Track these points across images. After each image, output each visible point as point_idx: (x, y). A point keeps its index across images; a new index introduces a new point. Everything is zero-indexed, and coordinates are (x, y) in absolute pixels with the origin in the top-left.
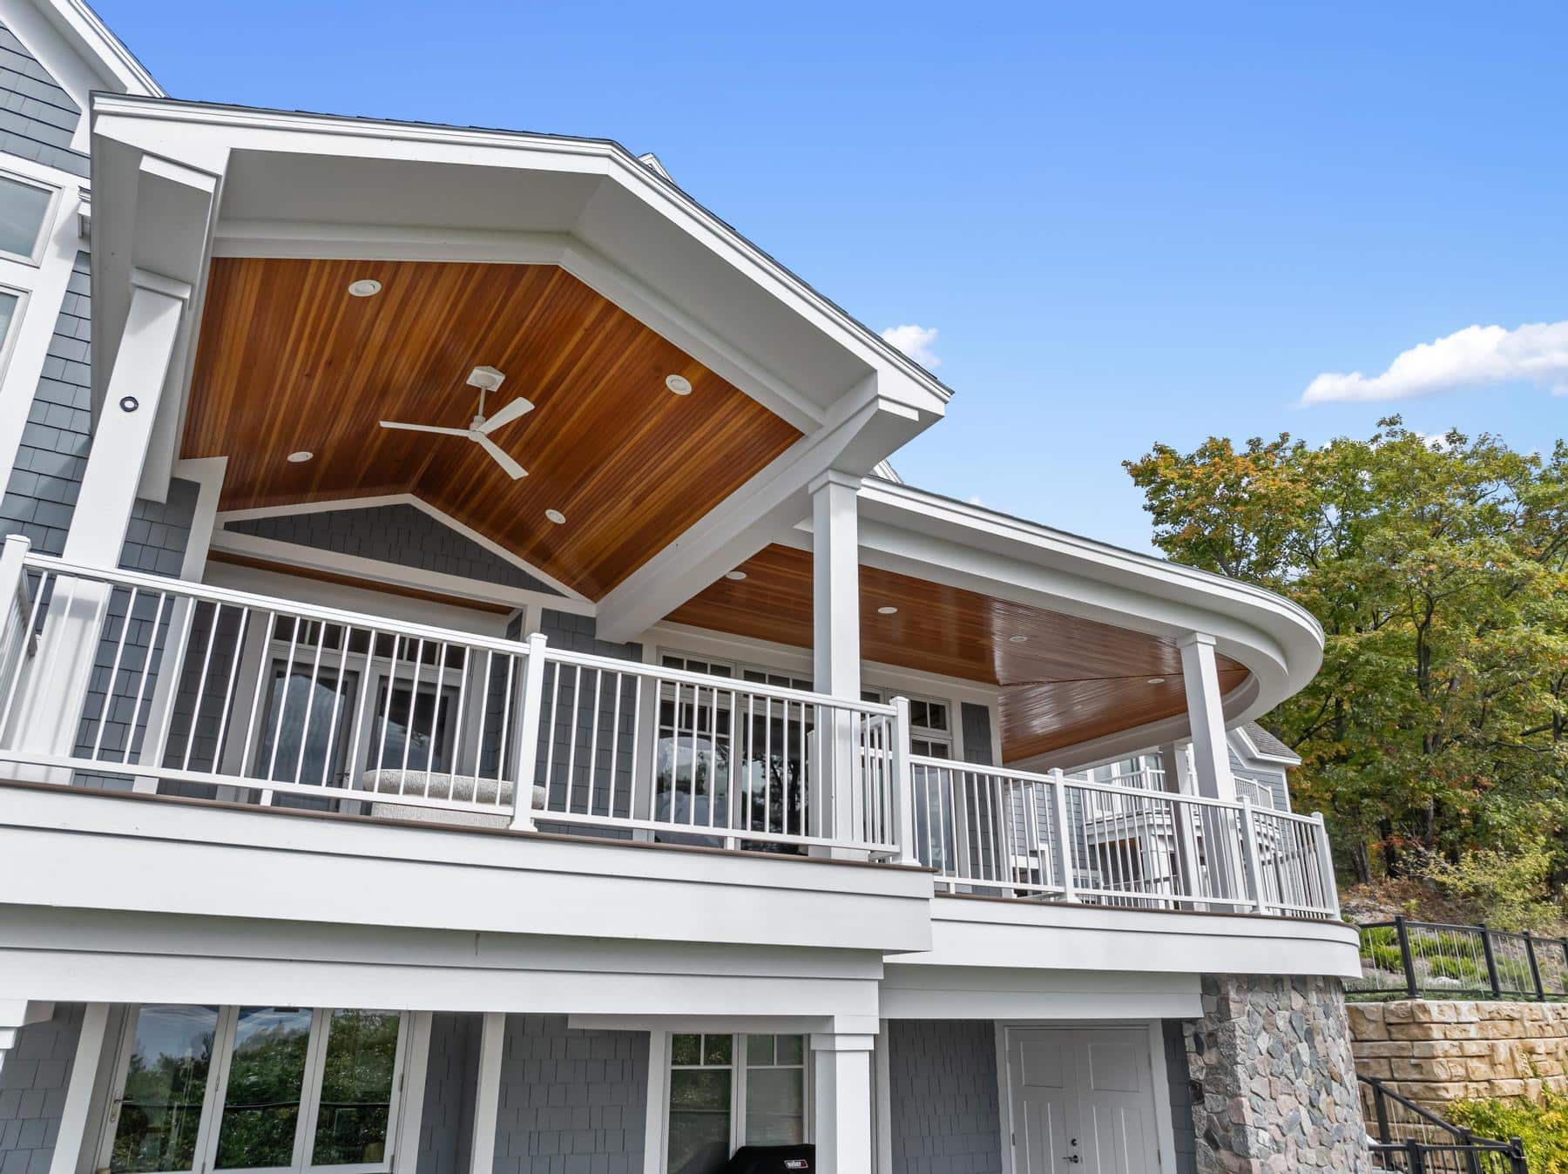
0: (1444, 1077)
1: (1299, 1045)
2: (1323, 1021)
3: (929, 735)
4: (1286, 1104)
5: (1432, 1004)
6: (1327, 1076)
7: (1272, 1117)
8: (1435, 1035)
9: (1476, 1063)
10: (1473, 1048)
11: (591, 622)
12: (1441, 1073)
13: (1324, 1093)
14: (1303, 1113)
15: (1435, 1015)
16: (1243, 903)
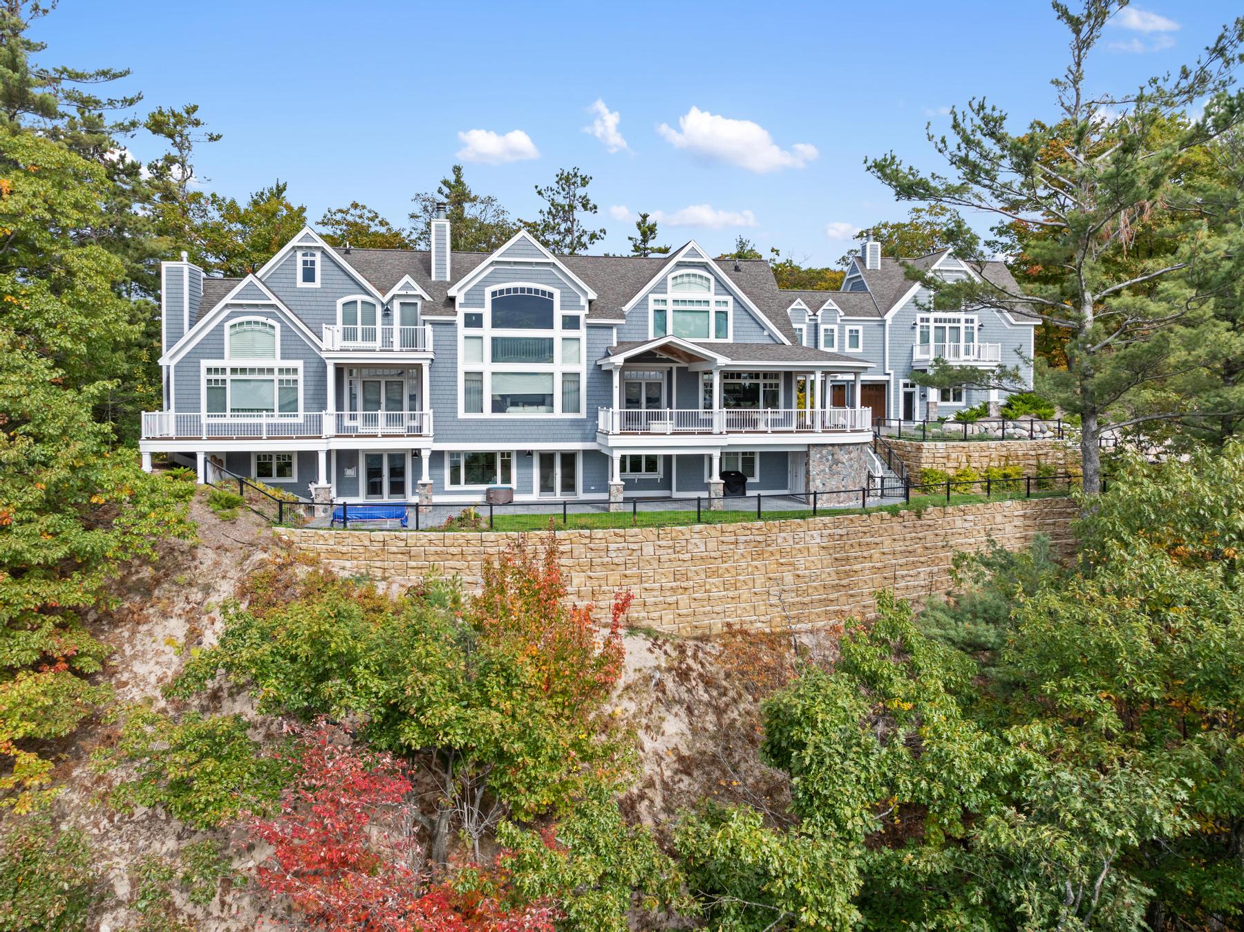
1: (829, 456)
2: (839, 451)
3: (774, 381)
4: (822, 467)
5: (925, 444)
6: (837, 462)
7: (818, 469)
8: (924, 452)
9: (940, 459)
10: (939, 455)
11: (687, 368)
12: (923, 461)
13: (835, 466)
14: (827, 469)
15: (926, 446)
16: (816, 430)
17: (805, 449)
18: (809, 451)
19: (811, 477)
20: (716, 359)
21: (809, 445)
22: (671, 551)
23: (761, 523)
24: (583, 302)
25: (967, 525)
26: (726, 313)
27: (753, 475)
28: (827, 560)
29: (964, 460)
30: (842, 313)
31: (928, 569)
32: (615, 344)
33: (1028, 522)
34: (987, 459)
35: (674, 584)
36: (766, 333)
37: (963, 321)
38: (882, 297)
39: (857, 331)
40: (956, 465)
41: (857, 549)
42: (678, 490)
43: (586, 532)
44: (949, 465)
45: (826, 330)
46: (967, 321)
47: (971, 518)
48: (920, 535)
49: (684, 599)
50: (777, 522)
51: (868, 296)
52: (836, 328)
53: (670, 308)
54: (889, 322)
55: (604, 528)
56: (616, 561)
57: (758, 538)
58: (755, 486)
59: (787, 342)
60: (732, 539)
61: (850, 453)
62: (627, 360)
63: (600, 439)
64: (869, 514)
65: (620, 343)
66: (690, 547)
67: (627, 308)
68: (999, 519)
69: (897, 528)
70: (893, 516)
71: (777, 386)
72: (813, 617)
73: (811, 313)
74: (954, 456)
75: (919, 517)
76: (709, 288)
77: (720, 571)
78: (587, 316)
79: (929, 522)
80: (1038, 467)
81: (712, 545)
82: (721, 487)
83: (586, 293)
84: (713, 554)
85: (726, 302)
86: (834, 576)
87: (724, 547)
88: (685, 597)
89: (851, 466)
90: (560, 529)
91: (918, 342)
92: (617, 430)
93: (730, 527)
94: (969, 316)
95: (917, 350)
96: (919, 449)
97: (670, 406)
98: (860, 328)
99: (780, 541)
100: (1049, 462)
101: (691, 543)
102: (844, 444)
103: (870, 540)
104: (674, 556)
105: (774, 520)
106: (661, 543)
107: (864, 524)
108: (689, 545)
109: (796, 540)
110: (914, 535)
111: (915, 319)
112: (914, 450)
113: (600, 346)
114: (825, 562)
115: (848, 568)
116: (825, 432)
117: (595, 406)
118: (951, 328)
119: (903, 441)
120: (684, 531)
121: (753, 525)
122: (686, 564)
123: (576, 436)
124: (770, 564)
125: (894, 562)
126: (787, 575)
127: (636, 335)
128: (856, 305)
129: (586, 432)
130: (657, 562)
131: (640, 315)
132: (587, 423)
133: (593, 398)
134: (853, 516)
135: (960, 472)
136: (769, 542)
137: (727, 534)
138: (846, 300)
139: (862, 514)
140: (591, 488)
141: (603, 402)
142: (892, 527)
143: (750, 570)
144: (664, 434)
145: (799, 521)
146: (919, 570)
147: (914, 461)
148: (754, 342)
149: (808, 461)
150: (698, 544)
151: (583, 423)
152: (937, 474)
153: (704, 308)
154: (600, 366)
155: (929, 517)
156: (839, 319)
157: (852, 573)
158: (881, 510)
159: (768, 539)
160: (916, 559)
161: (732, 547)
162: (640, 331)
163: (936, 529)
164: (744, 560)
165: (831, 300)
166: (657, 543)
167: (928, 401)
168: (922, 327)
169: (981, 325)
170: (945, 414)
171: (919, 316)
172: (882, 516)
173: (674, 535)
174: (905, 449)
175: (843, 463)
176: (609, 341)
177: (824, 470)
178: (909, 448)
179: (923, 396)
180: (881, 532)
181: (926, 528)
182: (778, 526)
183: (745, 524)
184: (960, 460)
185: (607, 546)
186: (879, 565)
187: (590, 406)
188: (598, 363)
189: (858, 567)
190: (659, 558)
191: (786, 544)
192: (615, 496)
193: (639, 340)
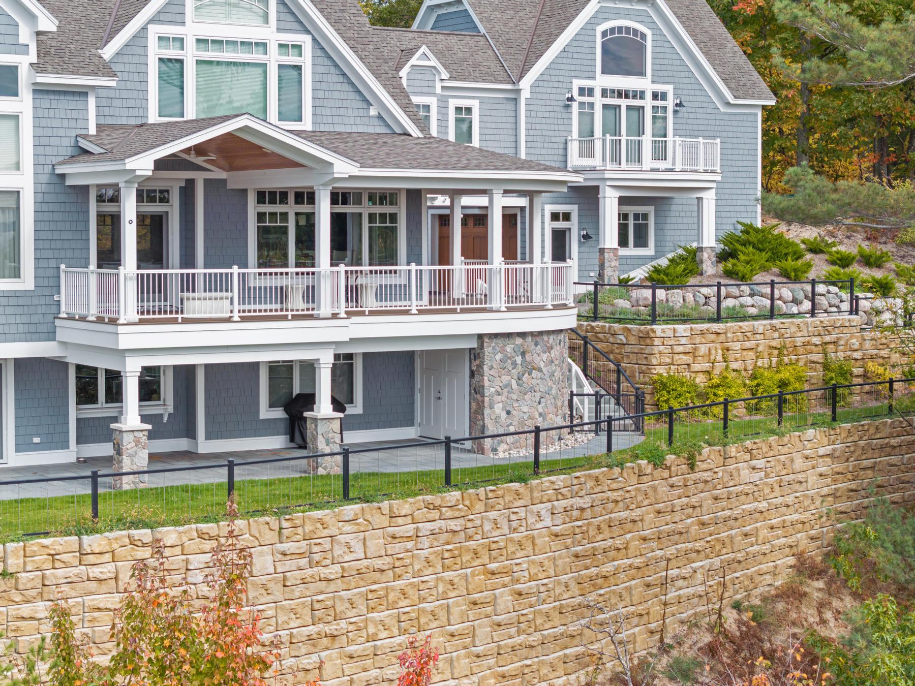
0: (655, 363)
1: (516, 357)
2: (533, 347)
3: (387, 209)
4: (505, 379)
5: (658, 328)
6: (531, 368)
7: (498, 383)
8: (656, 343)
9: (681, 356)
10: (680, 349)
11: (224, 181)
12: (654, 361)
13: (527, 375)
14: (514, 382)
15: (659, 334)
16: (495, 305)
17: (474, 344)
18: (481, 347)
19: (486, 399)
20: (331, 164)
21: (480, 337)
22: (304, 562)
23: (454, 495)
24: (25, 35)
25: (756, 476)
26: (298, 68)
27: (351, 401)
28: (564, 559)
29: (719, 358)
30: (445, 75)
31: (706, 563)
32: (92, 131)
33: (838, 467)
34: (751, 354)
35: (313, 630)
36: (373, 112)
37: (649, 96)
38: (508, 44)
39: (469, 110)
40: (706, 366)
41: (607, 533)
42: (209, 437)
43: (144, 534)
44: (696, 367)
46: (655, 96)
47: (760, 463)
48: (694, 500)
49: (331, 657)
50: (481, 491)
51: (481, 42)
52: (432, 101)
53: (190, 55)
54: (525, 94)
55: (176, 523)
57: (453, 525)
58: (357, 423)
59: (414, 130)
60: (410, 529)
61: (550, 349)
62: (160, 164)
63: (67, 332)
64: (621, 465)
66: (338, 551)
67: (108, 52)
68: (799, 463)
69: (663, 489)
70: (655, 466)
71: (393, 217)
72: (544, 671)
74: (703, 349)
75: (692, 467)
76: (266, 18)
77: (392, 597)
78: (37, 67)
79: (706, 475)
80: (826, 366)
81: (376, 543)
82: (337, 426)
83: (32, 17)
84: (378, 563)
85: (298, 47)
86: (575, 589)
87: (397, 547)
88: (334, 653)
89: (552, 375)
90: (94, 531)
91: (575, 134)
92: (132, 314)
93: (404, 506)
94: (659, 88)
95: (574, 148)
96: (646, 338)
97: (188, 260)
98: (475, 104)
99: (487, 527)
100: (841, 355)
101: (339, 543)
102: (541, 333)
103: (624, 514)
104: (310, 572)
105: (475, 486)
106: (286, 546)
107: (614, 486)
108: (336, 547)
109: (514, 524)
110: (684, 500)
111: (570, 90)
112: (633, 340)
113: (61, 132)
114: (559, 562)
115: (594, 571)
116: (510, 309)
117: (53, 263)
118: (629, 108)
119: (607, 325)
120: (326, 519)
121: (442, 499)
122: (332, 587)
123: (13, 329)
124: (473, 575)
125: (659, 553)
126: (502, 594)
127: (124, 112)
128: (465, 60)
129: (35, 319)
130: (280, 585)
131: (133, 68)
132: (35, 301)
133: (47, 245)
134: (596, 472)
135: (716, 381)
136: (470, 532)
137: (400, 521)
138: (449, 49)
139: (610, 467)
140: (36, 440)
141: (70, 254)
142: (655, 489)
143: (441, 589)
144: (229, 320)
145: (515, 485)
146: (694, 565)
147: (635, 361)
148: (354, 129)
149: (480, 366)
150: (352, 543)
151: (27, 301)
152: (682, 384)
153: (256, 57)
154: (63, 176)
155: (703, 466)
156: (439, 85)
157: (600, 581)
158: (637, 457)
159: (469, 525)
160: (690, 545)
161: (410, 545)
162: (131, 103)
163: (715, 488)
164: (430, 570)
165: (424, 49)
166: (279, 546)
167: (601, 246)
168: (581, 104)
169: (679, 105)
170: (625, 271)
171: (577, 83)
172: (639, 466)
173: (308, 528)
174: (611, 340)
175: (540, 370)
176: (81, 124)
177: (508, 385)
178: (622, 337)
179: (584, 236)
180: (640, 498)
181: (701, 486)
182: (483, 497)
183: (429, 498)
184: (712, 358)
185: (187, 561)
186: (638, 561)
187: (43, 264)
188: (60, 170)
189: (608, 568)
190: (285, 579)
191: (498, 532)
192: (131, 456)
193: (133, 122)
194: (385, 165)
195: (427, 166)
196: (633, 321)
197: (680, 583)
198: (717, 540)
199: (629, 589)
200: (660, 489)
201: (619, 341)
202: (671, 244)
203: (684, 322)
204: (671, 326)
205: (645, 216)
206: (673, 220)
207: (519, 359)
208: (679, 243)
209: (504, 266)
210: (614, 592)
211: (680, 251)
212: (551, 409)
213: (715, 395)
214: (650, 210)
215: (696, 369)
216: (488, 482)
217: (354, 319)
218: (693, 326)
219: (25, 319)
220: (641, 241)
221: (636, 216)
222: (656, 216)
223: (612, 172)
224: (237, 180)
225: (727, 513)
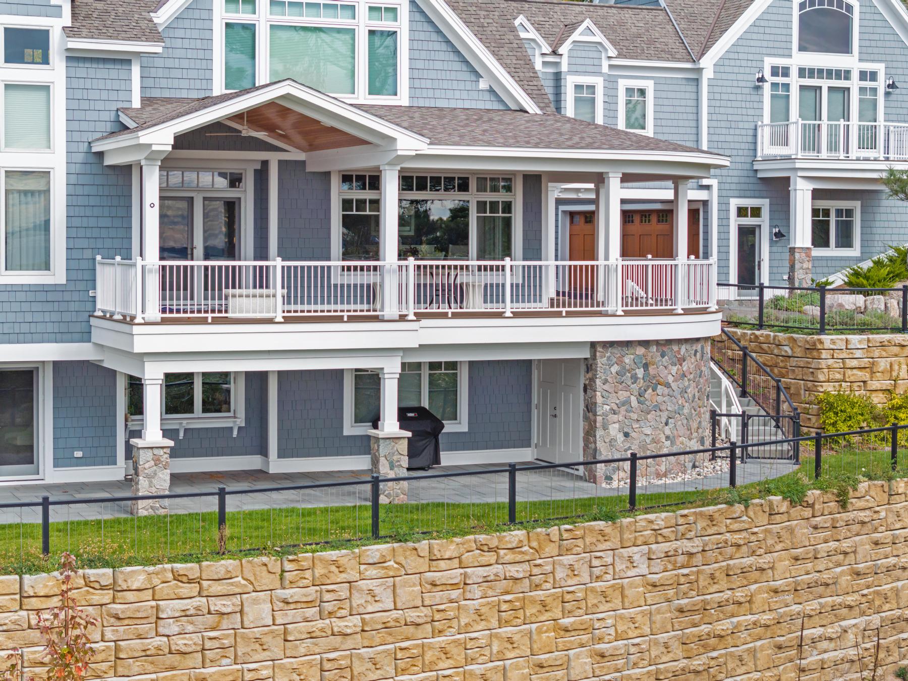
0: (822, 379)
1: (637, 370)
2: (659, 358)
4: (623, 395)
5: (826, 339)
6: (654, 383)
7: (613, 400)
8: (823, 356)
9: (855, 371)
10: (854, 363)
11: (303, 163)
12: (821, 377)
13: (650, 391)
14: (633, 399)
15: (827, 345)
16: (610, 309)
17: (585, 354)
18: (594, 357)
19: (599, 419)
20: (393, 140)
21: (593, 345)
22: (312, 612)
23: (517, 535)
26: (393, 35)
27: (454, 417)
28: (664, 614)
29: (904, 374)
30: (612, 52)
31: (861, 621)
32: (136, 103)
36: (483, 85)
37: (855, 75)
38: (691, 19)
39: (642, 92)
40: (887, 384)
41: (723, 584)
42: (284, 454)
43: (104, 574)
44: (874, 385)
45: (578, 87)
46: (863, 75)
48: (846, 545)
50: (554, 530)
51: (661, 17)
52: (598, 82)
53: (263, 19)
54: (708, 74)
56: (180, 643)
57: (514, 571)
58: (462, 442)
59: (531, 107)
60: (456, 575)
61: (682, 360)
63: (102, 333)
64: (745, 501)
65: (147, 101)
66: (357, 600)
67: (162, 17)
69: (803, 531)
70: (793, 503)
71: (508, 207)
73: (547, 49)
74: (883, 364)
75: (843, 504)
77: (429, 656)
78: (69, 32)
79: (863, 515)
81: (409, 591)
82: (403, 446)
84: (412, 615)
85: (393, 11)
86: (677, 651)
87: (438, 596)
89: (684, 391)
90: (38, 569)
91: (767, 119)
92: (154, 312)
93: (450, 547)
94: (869, 67)
95: (765, 135)
96: (812, 350)
97: (261, 252)
98: (649, 85)
99: (560, 574)
101: (360, 590)
102: (669, 342)
103: (747, 561)
104: (320, 624)
105: (546, 524)
106: (287, 593)
107: (735, 526)
108: (356, 595)
109: (597, 571)
110: (833, 545)
111: (761, 69)
112: (799, 352)
113: (100, 105)
114: (658, 618)
115: (705, 628)
116: (627, 313)
117: (88, 254)
118: (830, 89)
119: (772, 334)
120: (343, 561)
121: (500, 539)
122: (350, 643)
123: (40, 328)
124: (540, 631)
125: (796, 608)
126: (578, 656)
127: (184, 84)
128: (639, 36)
129: (67, 317)
130: (280, 640)
131: (195, 34)
132: (67, 296)
133: (82, 233)
134: (711, 509)
135: (897, 401)
136: (537, 579)
137: (443, 564)
138: (621, 24)
139: (730, 503)
140: (78, 454)
141: (108, 243)
142: (791, 530)
143: (495, 649)
144: (270, 321)
145: (601, 524)
146: (844, 623)
147: (800, 377)
148: (460, 105)
149: (592, 380)
150: (377, 591)
151: (58, 296)
152: (853, 405)
153: (341, 21)
154: (101, 155)
155: (861, 504)
156: (605, 64)
157: (713, 641)
158: (769, 492)
159: (536, 571)
160: (839, 600)
161: (455, 594)
162: (193, 74)
163: (876, 530)
164: (482, 625)
165: (587, 23)
166: (280, 593)
167: (792, 245)
168: (774, 85)
169: (892, 86)
170: (824, 274)
171: (769, 62)
172: (771, 504)
173: (319, 571)
174: (776, 351)
175: (668, 385)
176: (122, 96)
177: (627, 402)
178: (787, 348)
179: (776, 234)
180: (770, 542)
181: (856, 528)
182: (556, 538)
183: (482, 537)
184: (894, 374)
185: (158, 608)
186: (766, 618)
187: (76, 254)
188: (96, 148)
189: (725, 625)
190: (286, 632)
191: (575, 581)
192: (149, 477)
193: (194, 95)
194: (474, 142)
195: (527, 144)
196: (800, 329)
197: (825, 645)
198: (877, 593)
199: (753, 652)
200: (799, 532)
201: (783, 353)
202: (880, 244)
203: (862, 331)
204: (843, 337)
205: (849, 213)
206: (884, 217)
207: (640, 373)
208: (890, 243)
209: (621, 263)
210: (731, 655)
211: (891, 252)
212: (682, 431)
213: (896, 418)
214: (856, 205)
215: (874, 388)
216: (565, 519)
217: (425, 322)
218: (871, 336)
219: (55, 317)
220: (845, 240)
221: (839, 212)
222: (863, 212)
223: (805, 161)
224: (318, 161)
225: (892, 560)
